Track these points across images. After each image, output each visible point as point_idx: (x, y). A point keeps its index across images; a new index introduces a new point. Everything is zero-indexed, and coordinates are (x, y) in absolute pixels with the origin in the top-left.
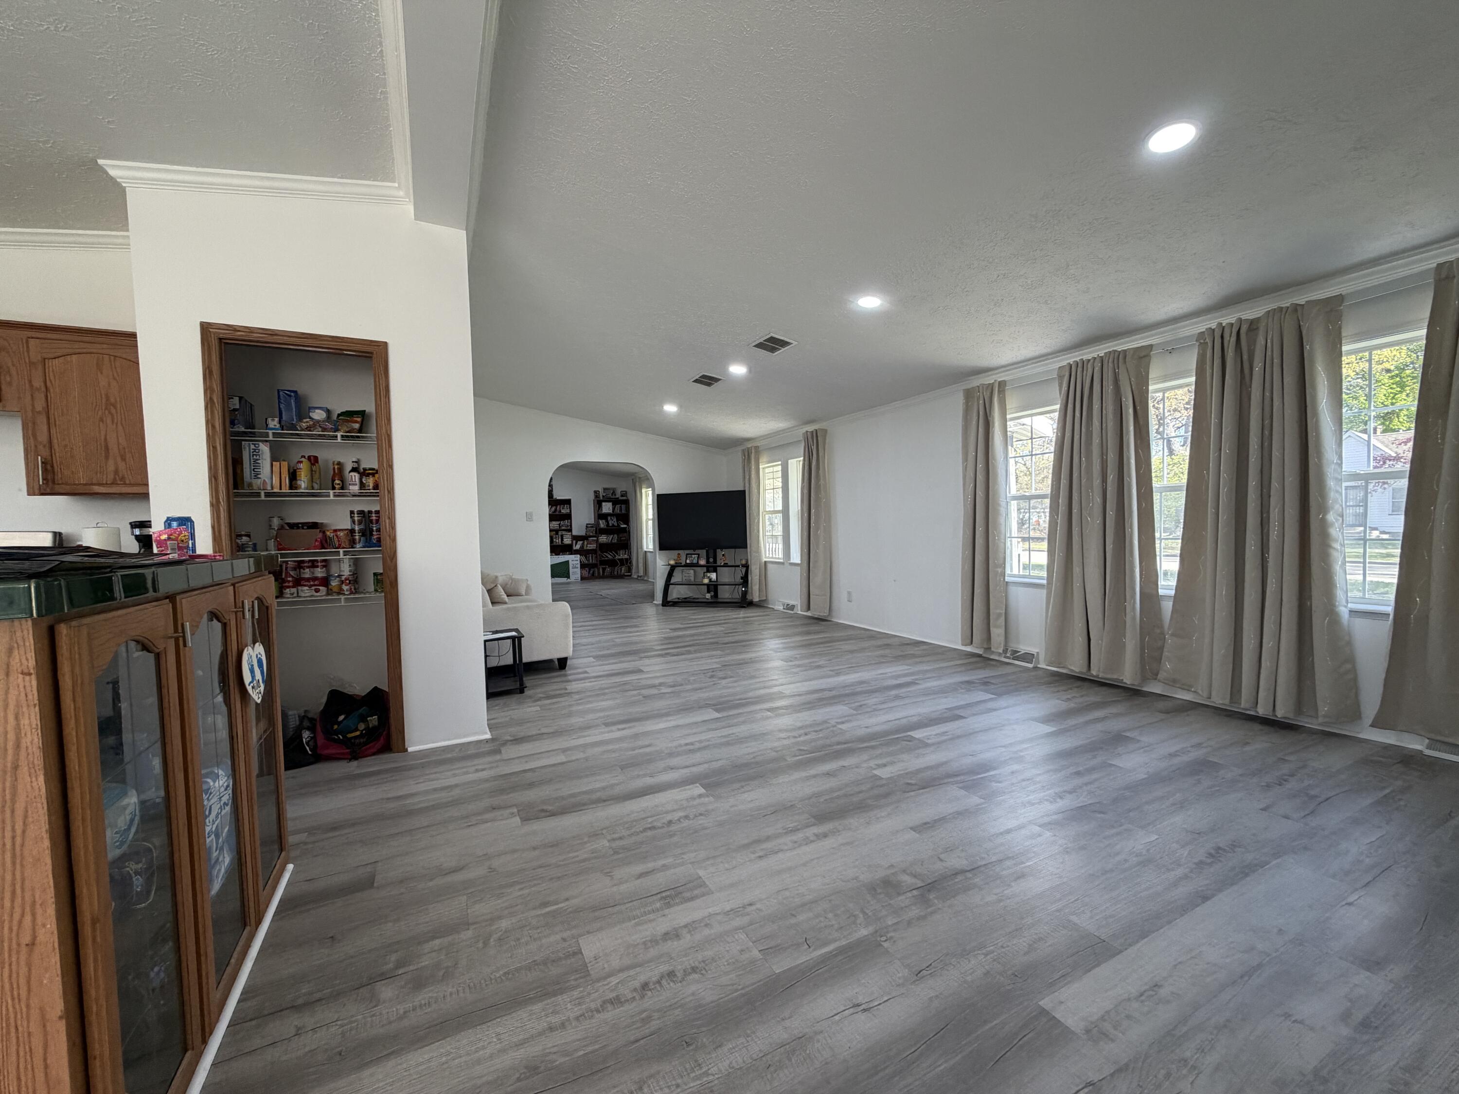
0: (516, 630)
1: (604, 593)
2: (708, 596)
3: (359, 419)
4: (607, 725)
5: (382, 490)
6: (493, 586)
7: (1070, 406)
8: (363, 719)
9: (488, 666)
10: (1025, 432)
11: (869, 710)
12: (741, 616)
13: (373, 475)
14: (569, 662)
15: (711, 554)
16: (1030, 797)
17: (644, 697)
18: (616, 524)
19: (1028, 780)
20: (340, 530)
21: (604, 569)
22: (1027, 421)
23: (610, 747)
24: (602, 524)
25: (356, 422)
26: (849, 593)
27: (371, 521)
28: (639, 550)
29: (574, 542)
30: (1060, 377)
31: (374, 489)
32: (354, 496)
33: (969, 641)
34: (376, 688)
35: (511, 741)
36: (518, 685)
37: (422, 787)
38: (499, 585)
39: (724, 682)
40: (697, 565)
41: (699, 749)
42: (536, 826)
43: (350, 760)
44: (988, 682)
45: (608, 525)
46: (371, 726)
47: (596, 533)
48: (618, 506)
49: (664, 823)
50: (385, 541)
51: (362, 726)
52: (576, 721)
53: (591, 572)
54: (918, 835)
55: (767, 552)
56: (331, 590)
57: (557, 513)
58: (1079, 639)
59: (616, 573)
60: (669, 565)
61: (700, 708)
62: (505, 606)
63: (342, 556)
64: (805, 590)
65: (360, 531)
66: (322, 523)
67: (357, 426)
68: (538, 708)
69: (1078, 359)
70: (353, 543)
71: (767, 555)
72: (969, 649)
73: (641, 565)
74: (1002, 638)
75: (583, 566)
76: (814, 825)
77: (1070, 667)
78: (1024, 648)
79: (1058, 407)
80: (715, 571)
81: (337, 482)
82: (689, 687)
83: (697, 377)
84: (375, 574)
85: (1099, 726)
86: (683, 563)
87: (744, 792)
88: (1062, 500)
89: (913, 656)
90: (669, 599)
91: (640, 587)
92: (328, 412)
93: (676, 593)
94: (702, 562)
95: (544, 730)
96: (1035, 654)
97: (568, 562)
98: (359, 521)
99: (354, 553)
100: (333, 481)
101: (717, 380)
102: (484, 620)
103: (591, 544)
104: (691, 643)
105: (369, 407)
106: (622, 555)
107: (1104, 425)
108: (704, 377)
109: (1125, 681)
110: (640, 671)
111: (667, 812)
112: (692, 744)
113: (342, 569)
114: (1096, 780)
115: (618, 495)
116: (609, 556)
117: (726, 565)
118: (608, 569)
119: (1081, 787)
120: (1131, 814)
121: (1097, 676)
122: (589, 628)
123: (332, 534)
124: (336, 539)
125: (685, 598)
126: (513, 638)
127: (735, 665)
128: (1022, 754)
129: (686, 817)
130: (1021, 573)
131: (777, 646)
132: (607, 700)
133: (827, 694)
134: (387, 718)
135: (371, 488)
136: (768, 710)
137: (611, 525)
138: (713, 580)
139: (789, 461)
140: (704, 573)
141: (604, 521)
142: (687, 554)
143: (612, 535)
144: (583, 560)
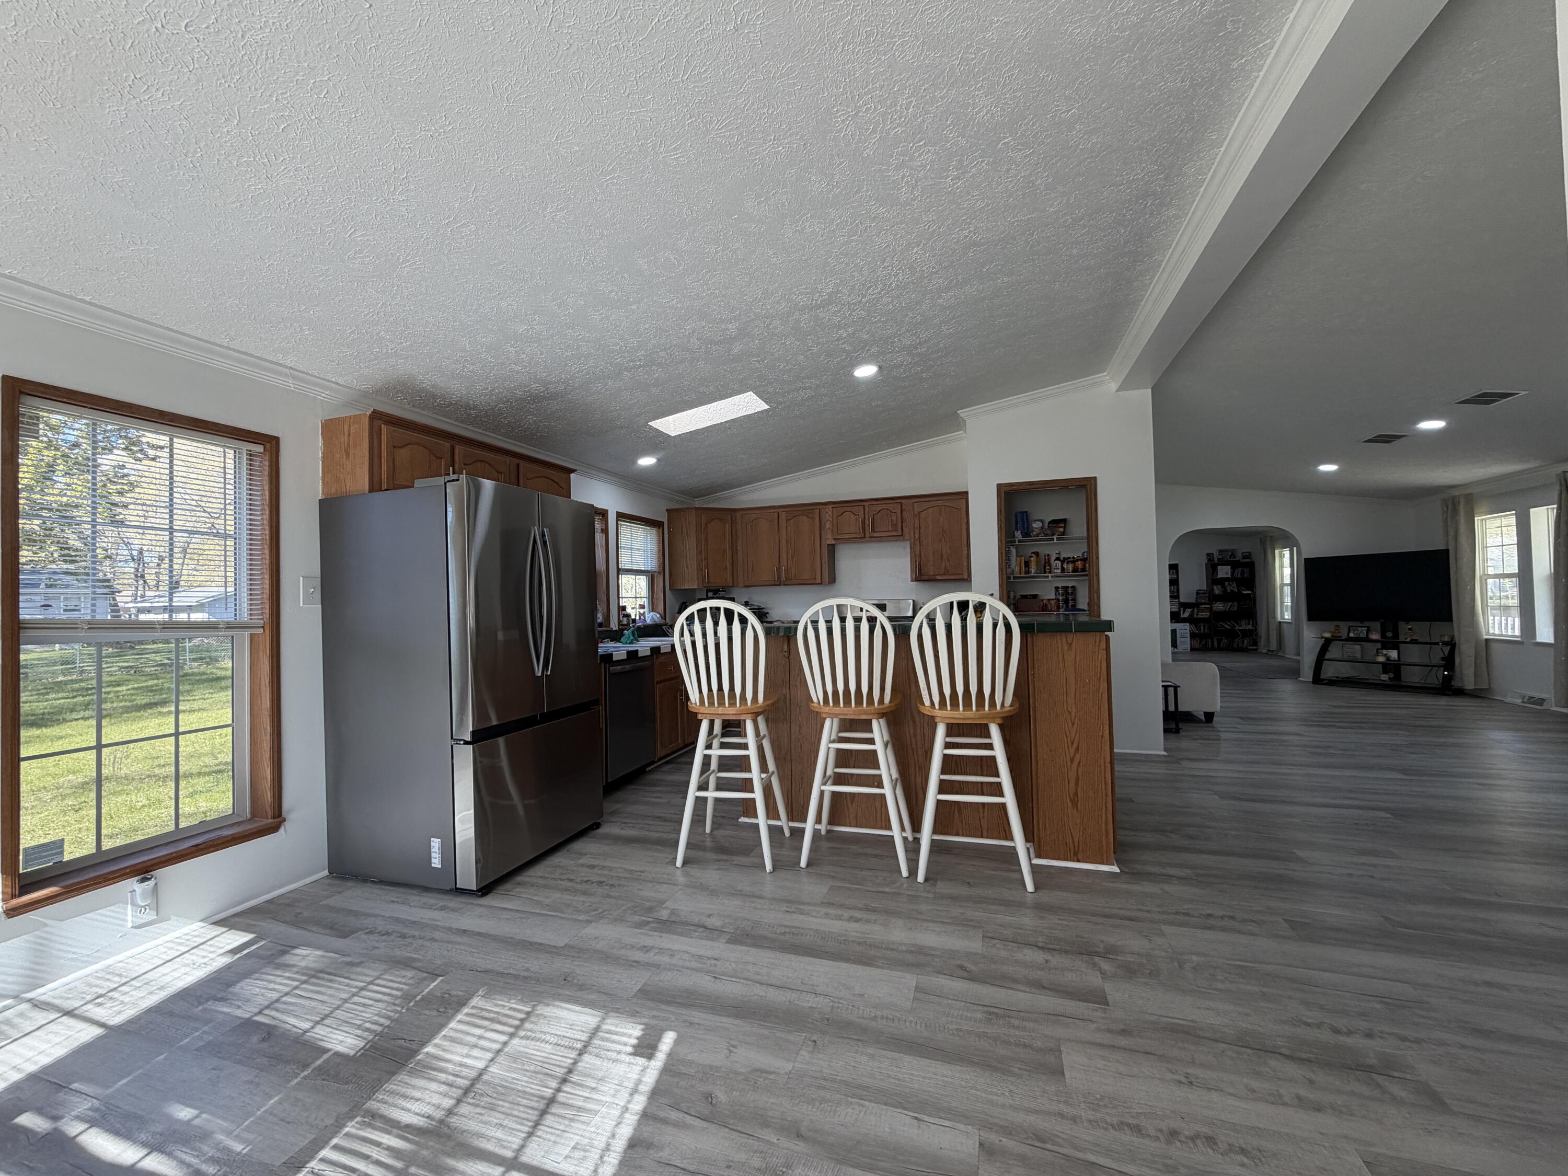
0: (1170, 682)
2: (1385, 677)
3: (1062, 525)
5: (1090, 572)
13: (1071, 562)
14: (1215, 717)
15: (1390, 627)
18: (1236, 590)
20: (1051, 599)
21: (1219, 642)
24: (1217, 590)
25: (1061, 527)
27: (1069, 594)
28: (1271, 620)
29: (1182, 609)
31: (1084, 572)
32: (1058, 577)
36: (1174, 726)
40: (1366, 640)
45: (1225, 591)
47: (1209, 600)
48: (1239, 571)
55: (1491, 627)
59: (1235, 646)
60: (1322, 637)
64: (1563, 680)
65: (1063, 600)
66: (1039, 595)
67: (1061, 530)
70: (1058, 608)
71: (1491, 631)
73: (1274, 637)
75: (1193, 636)
80: (1395, 646)
81: (1048, 567)
83: (1372, 436)
86: (1345, 636)
90: (1323, 676)
92: (1042, 521)
93: (1330, 670)
94: (1375, 636)
97: (1175, 630)
98: (1061, 593)
100: (1045, 567)
101: (1396, 438)
103: (1203, 611)
106: (1245, 626)
108: (1380, 436)
115: (1239, 557)
116: (1227, 626)
117: (1415, 642)
118: (1225, 641)
123: (1046, 602)
124: (1049, 605)
125: (1348, 678)
135: (1070, 571)
137: (1229, 591)
138: (1392, 659)
139: (1532, 510)
140: (1378, 649)
141: (1219, 587)
142: (1350, 627)
143: (1231, 603)
144: (1193, 629)
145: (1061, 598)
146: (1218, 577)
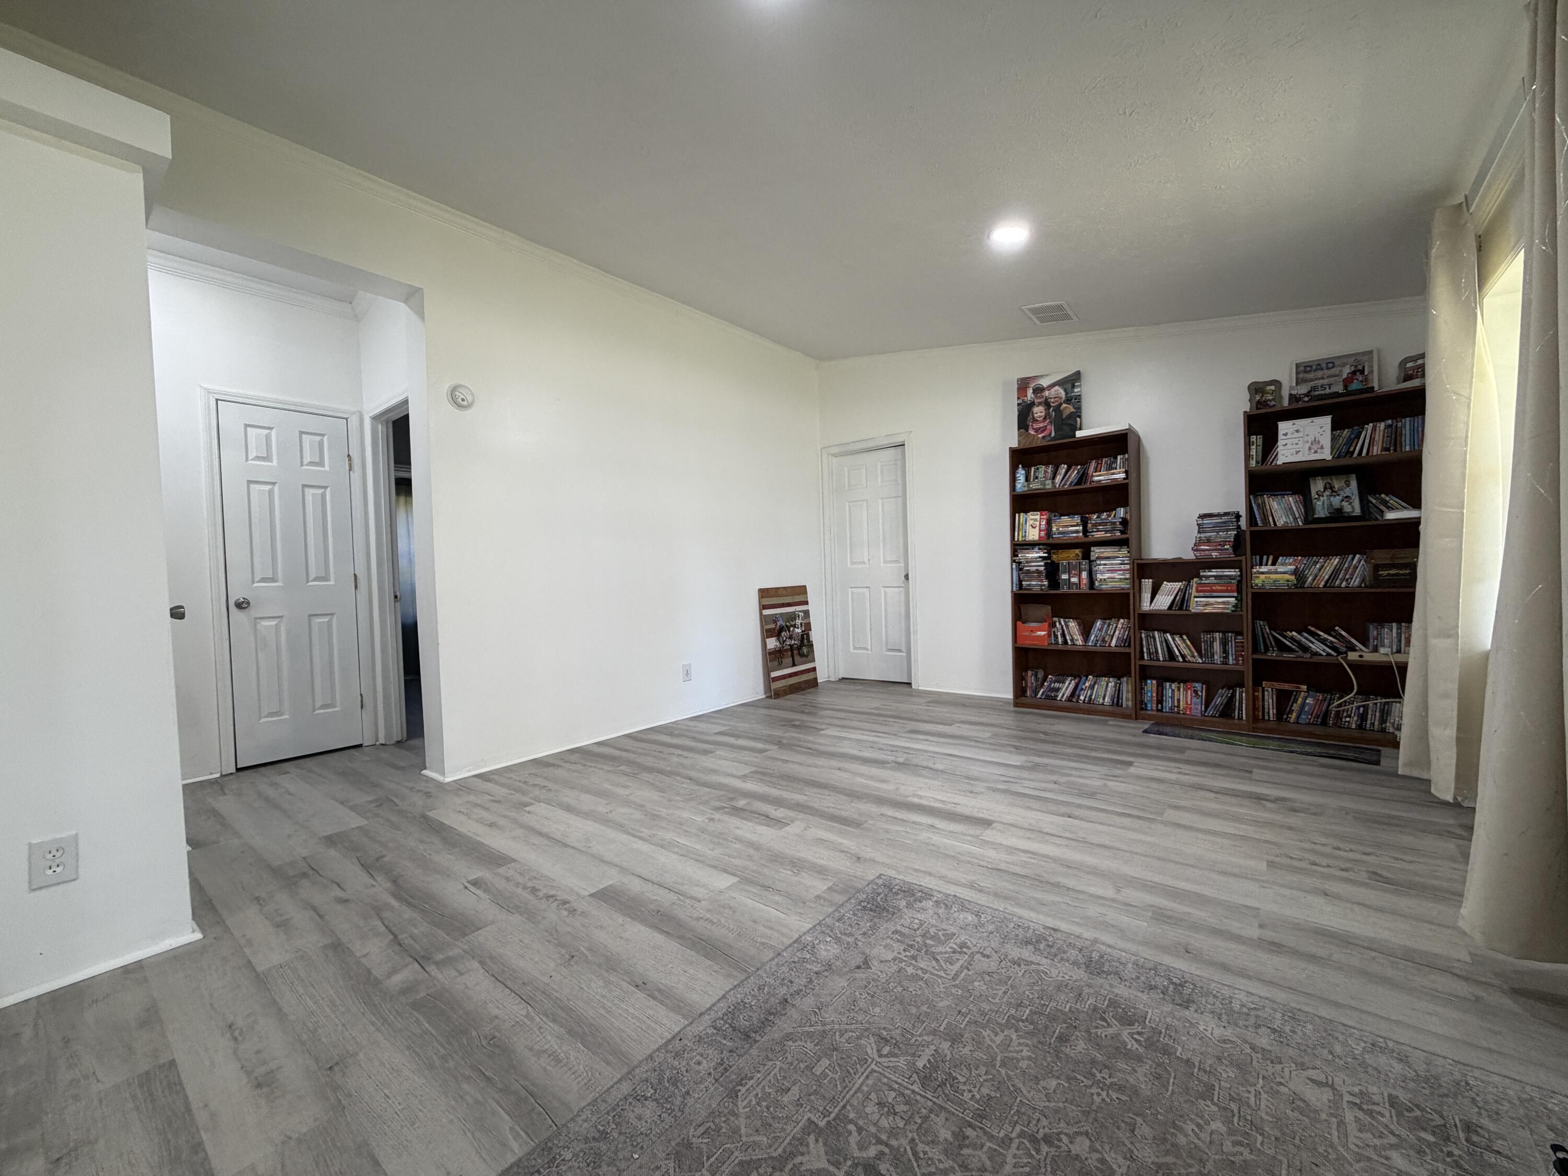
24: (1281, 510)
53: (1218, 700)
103: (1208, 592)
116: (1317, 647)
143: (1336, 561)
144: (1186, 652)
146: (1279, 462)
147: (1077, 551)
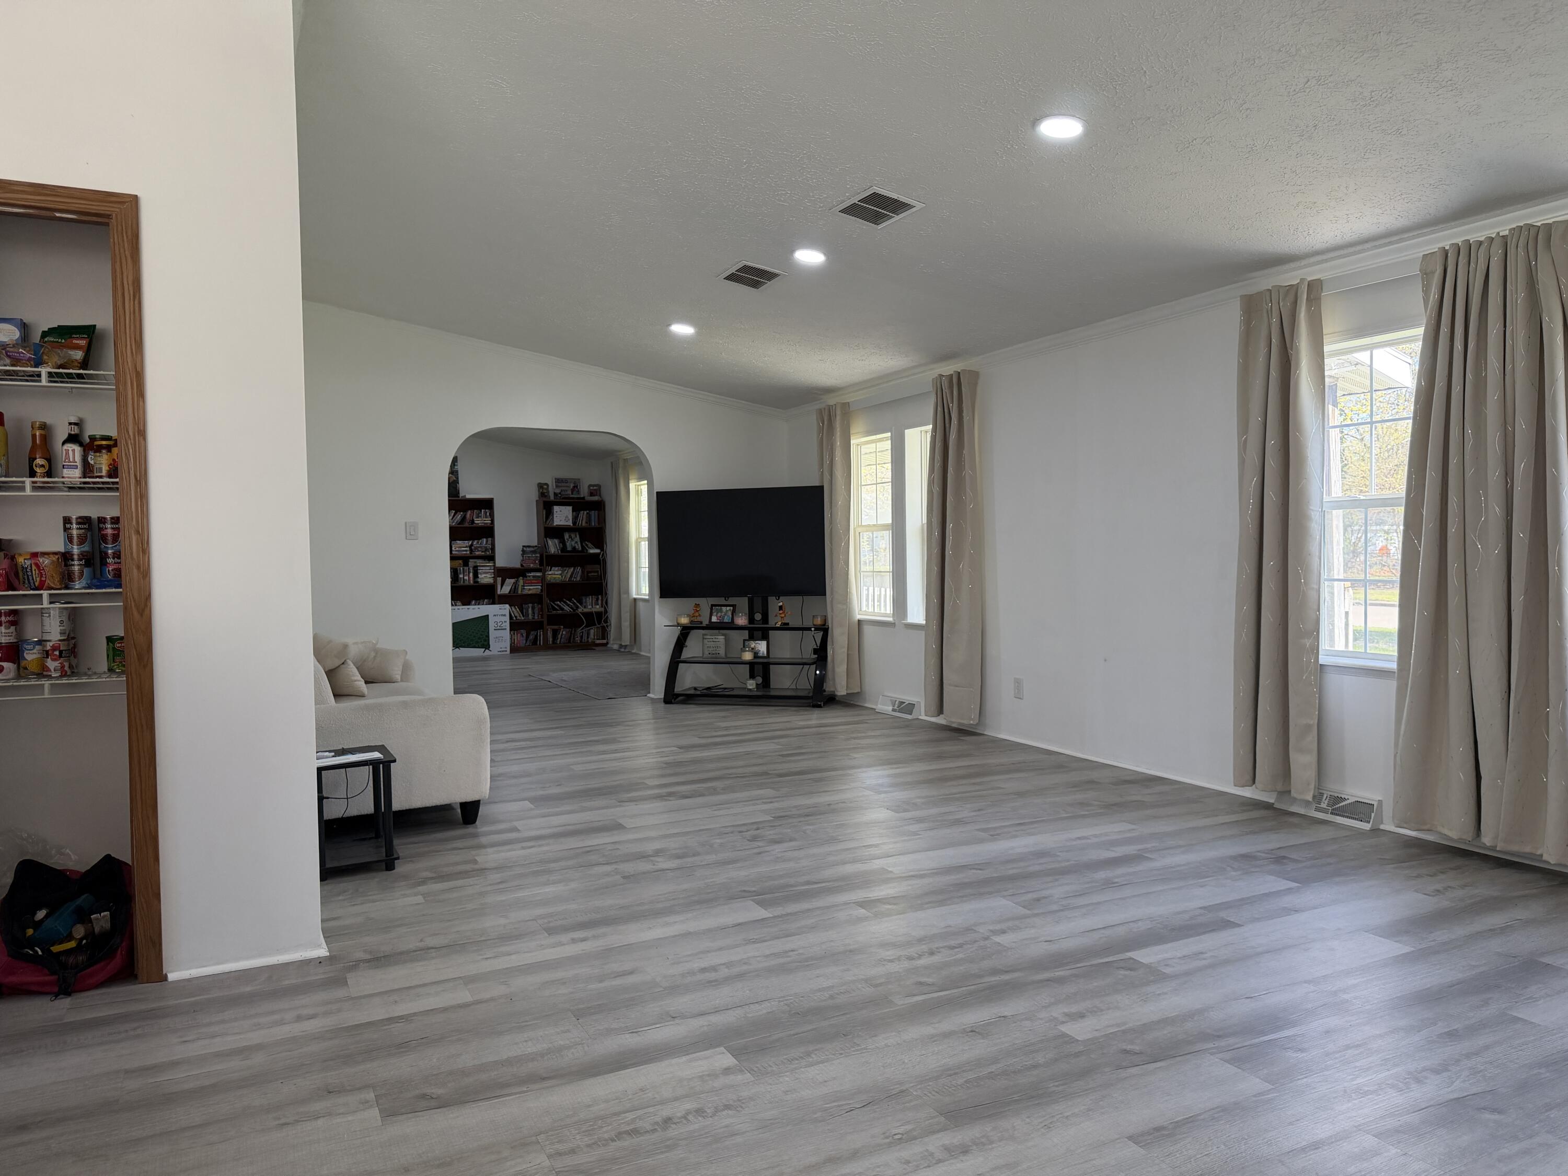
0: (381, 749)
1: (554, 677)
2: (751, 684)
3: (83, 343)
4: (551, 931)
5: (126, 478)
6: (337, 663)
7: (1445, 329)
8: (83, 916)
9: (326, 816)
10: (1358, 379)
11: (1055, 907)
12: (813, 722)
13: (109, 449)
14: (482, 810)
15: (758, 603)
16: (1359, 1081)
17: (624, 877)
18: (579, 547)
19: (1358, 1046)
20: (44, 554)
21: (555, 633)
22: (1364, 356)
23: (559, 974)
24: (553, 546)
25: (77, 347)
26: (1018, 683)
27: (104, 538)
28: (624, 596)
29: (499, 579)
30: (1426, 275)
31: (110, 476)
32: (71, 488)
33: (1248, 777)
34: (108, 858)
35: (368, 961)
36: (383, 855)
37: (196, 1049)
38: (349, 662)
39: (777, 849)
40: (731, 626)
41: (728, 980)
42: (408, 1126)
43: (57, 995)
44: (1284, 857)
45: (564, 549)
46: (97, 930)
47: (541, 563)
48: (583, 514)
49: (657, 1123)
50: (130, 575)
51: (79, 931)
52: (493, 923)
53: (531, 637)
54: (1143, 1151)
55: (864, 603)
56: (26, 668)
57: (466, 525)
58: (1460, 776)
59: (578, 639)
60: (678, 625)
61: (732, 898)
62: (362, 702)
63: (46, 604)
64: (934, 677)
65: (82, 556)
66: (10, 541)
67: (78, 355)
68: (420, 899)
69: (1459, 241)
70: (67, 579)
71: (864, 608)
72: (1247, 793)
73: (626, 625)
74: (1311, 774)
75: (515, 626)
76: (944, 1129)
77: (1440, 829)
78: (1354, 792)
79: (1420, 331)
80: (765, 637)
81: (39, 461)
82: (712, 858)
83: (733, 270)
84: (110, 639)
85: (1496, 945)
86: (706, 622)
87: (811, 1065)
88: (1429, 511)
89: (1139, 805)
90: (678, 689)
91: (623, 666)
92: (24, 327)
93: (689, 678)
94: (741, 620)
95: (430, 942)
96: (1375, 804)
97: (486, 617)
98: (79, 536)
99: (68, 599)
100: (32, 460)
101: (770, 276)
102: (318, 730)
103: (531, 584)
104: (717, 773)
105: (103, 319)
106: (591, 606)
107: (1509, 367)
108: (746, 269)
109: (1545, 857)
110: (619, 827)
111: (663, 1102)
112: (714, 969)
113: (47, 628)
114: (1487, 1047)
115: (584, 492)
116: (566, 608)
117: (785, 627)
118: (563, 633)
119: (1458, 1061)
120: (1553, 1114)
121: (1493, 848)
122: (523, 744)
123: (28, 563)
124: (35, 572)
125: (709, 689)
126: (374, 763)
127: (800, 816)
128: (1346, 996)
129: (700, 1112)
130: (1351, 648)
131: (880, 781)
132: (554, 883)
133: (972, 875)
134: (130, 916)
135: (104, 473)
136: (862, 904)
137: (569, 548)
138: (761, 654)
139: (907, 431)
140: (744, 640)
141: (556, 541)
142: (712, 606)
143: (572, 569)
144: (517, 614)
145: (76, 550)
146: (555, 524)
147: (461, 561)
